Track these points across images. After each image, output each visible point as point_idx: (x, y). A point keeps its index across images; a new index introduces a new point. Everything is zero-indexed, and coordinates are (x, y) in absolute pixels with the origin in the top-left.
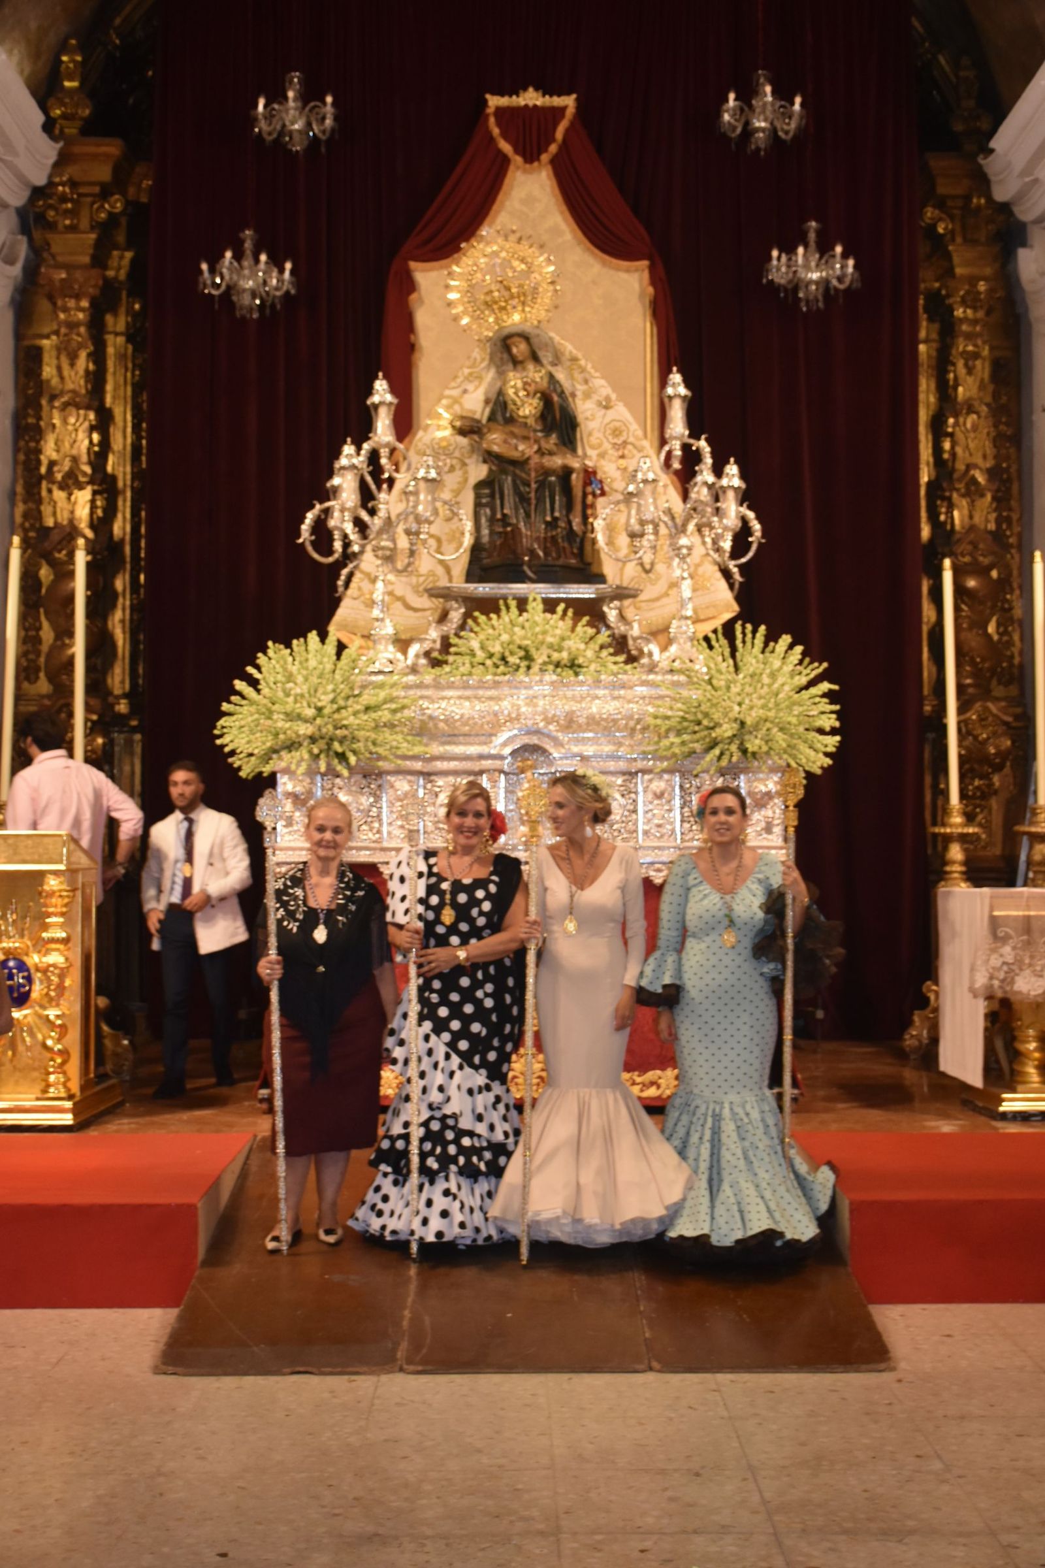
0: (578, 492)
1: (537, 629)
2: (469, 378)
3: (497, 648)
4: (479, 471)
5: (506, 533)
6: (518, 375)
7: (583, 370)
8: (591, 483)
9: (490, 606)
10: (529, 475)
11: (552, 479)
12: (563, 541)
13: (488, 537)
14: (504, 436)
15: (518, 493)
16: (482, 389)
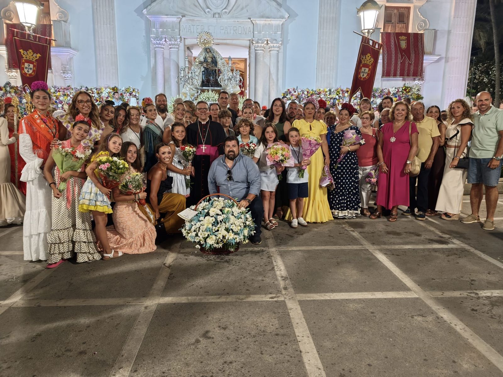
0: (217, 73)
1: (210, 95)
3: (204, 98)
4: (203, 69)
6: (208, 54)
10: (210, 70)
11: (213, 71)
12: (215, 81)
13: (204, 80)
14: (206, 64)
15: (208, 73)
16: (203, 57)
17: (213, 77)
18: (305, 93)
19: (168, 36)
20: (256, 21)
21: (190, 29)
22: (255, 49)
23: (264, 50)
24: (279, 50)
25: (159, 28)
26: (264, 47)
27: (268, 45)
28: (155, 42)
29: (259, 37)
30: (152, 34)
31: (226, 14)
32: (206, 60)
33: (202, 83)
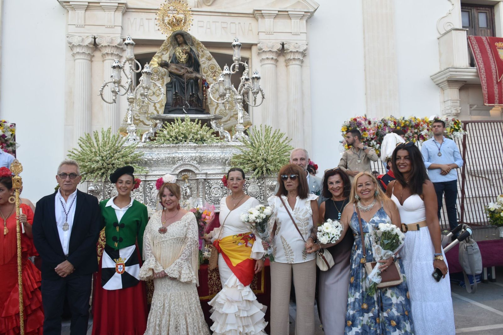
0: (200, 86)
1: (189, 127)
2: (163, 50)
3: (173, 134)
4: (167, 80)
5: (177, 99)
6: (180, 48)
7: (201, 47)
8: (205, 84)
9: (171, 121)
10: (184, 80)
11: (192, 81)
12: (196, 102)
13: (171, 101)
14: (176, 67)
15: (181, 86)
16: (168, 54)
17: (191, 94)
18: (389, 124)
19: (99, 36)
20: (262, 14)
21: (142, 26)
22: (261, 60)
23: (277, 61)
24: (302, 62)
25: (83, 23)
26: (277, 57)
27: (285, 53)
28: (75, 45)
29: (268, 41)
30: (69, 32)
31: (209, 4)
32: (175, 60)
33: (165, 106)
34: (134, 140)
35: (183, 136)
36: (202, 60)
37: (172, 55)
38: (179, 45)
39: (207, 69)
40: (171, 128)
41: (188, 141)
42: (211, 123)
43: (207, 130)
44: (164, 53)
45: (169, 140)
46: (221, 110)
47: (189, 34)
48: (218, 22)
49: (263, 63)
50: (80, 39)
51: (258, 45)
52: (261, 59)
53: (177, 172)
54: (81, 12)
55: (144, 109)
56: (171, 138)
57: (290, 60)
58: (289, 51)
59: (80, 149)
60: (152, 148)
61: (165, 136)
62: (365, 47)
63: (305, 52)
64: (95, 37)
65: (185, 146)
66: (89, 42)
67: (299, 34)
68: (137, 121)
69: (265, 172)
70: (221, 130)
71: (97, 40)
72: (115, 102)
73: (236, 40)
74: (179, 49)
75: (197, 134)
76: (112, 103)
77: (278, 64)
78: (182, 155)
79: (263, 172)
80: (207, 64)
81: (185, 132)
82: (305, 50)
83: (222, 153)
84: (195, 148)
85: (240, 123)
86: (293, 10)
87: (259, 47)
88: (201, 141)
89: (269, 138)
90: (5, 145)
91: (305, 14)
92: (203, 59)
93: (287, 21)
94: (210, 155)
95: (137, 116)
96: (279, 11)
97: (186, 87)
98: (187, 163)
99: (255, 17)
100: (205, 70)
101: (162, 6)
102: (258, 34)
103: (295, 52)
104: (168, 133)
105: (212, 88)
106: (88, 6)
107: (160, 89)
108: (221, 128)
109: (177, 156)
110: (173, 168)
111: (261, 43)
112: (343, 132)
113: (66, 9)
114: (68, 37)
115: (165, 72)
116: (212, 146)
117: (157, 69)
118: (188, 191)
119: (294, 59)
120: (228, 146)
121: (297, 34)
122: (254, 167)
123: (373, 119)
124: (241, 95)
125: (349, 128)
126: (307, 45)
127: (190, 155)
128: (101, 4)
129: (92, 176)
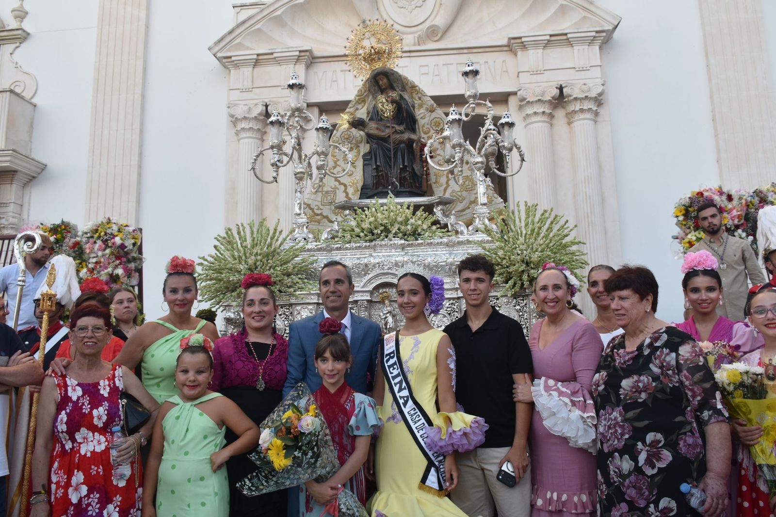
0: (417, 153)
2: (358, 102)
3: (366, 226)
4: (365, 148)
5: (379, 176)
6: (383, 96)
7: (418, 92)
10: (390, 145)
11: (402, 145)
12: (410, 179)
13: (370, 181)
14: (376, 126)
15: (385, 155)
16: (366, 107)
17: (401, 166)
19: (273, 102)
20: (522, 43)
21: (336, 81)
22: (524, 117)
23: (551, 116)
24: (596, 114)
25: (250, 86)
26: (553, 110)
27: (565, 102)
28: (239, 117)
29: (535, 85)
30: (231, 100)
31: (436, 38)
32: (376, 115)
33: (362, 189)
34: (305, 239)
35: (383, 228)
36: (419, 113)
37: (371, 109)
38: (382, 91)
39: (429, 126)
40: (364, 216)
41: (391, 236)
42: (435, 210)
43: (423, 217)
44: (360, 106)
45: (359, 236)
46: (453, 191)
47: (397, 73)
48: (452, 64)
49: (528, 121)
50: (246, 108)
51: (519, 93)
52: (524, 115)
53: (371, 287)
54: (247, 71)
55: (329, 197)
56: (363, 232)
57: (574, 112)
58: (572, 98)
59: (214, 252)
60: (332, 250)
61: (353, 230)
62: (710, 80)
63: (601, 98)
64: (266, 104)
65: (385, 245)
66: (258, 113)
67: (588, 68)
68: (319, 217)
69: (526, 284)
70: (451, 220)
71: (269, 108)
72: (276, 181)
73: (470, 64)
74: (382, 98)
75: (406, 225)
76: (272, 182)
77: (555, 121)
78: (380, 260)
79: (523, 284)
80: (428, 118)
81: (385, 221)
82: (600, 94)
83: (450, 254)
84: (403, 249)
85: (481, 205)
86: (576, 31)
87: (520, 95)
88: (413, 235)
89: (533, 225)
90: (124, 259)
91: (597, 35)
92: (422, 111)
93: (567, 50)
94: (429, 259)
95: (318, 209)
96: (551, 36)
97: (392, 156)
98: (385, 271)
99: (511, 50)
100: (425, 128)
101: (353, 34)
102: (518, 77)
103: (582, 98)
104: (358, 225)
105: (430, 147)
106: (257, 60)
107: (346, 155)
108: (452, 217)
109: (372, 261)
110: (364, 281)
111: (523, 89)
112: (677, 217)
113: (228, 68)
114: (229, 107)
115: (362, 137)
116: (431, 243)
117: (349, 133)
118: (390, 319)
119: (582, 110)
120: (460, 243)
121: (585, 69)
122: (506, 277)
123: (737, 191)
124: (481, 156)
125: (689, 209)
126: (603, 85)
127: (393, 260)
128: (275, 55)
129: (232, 296)
